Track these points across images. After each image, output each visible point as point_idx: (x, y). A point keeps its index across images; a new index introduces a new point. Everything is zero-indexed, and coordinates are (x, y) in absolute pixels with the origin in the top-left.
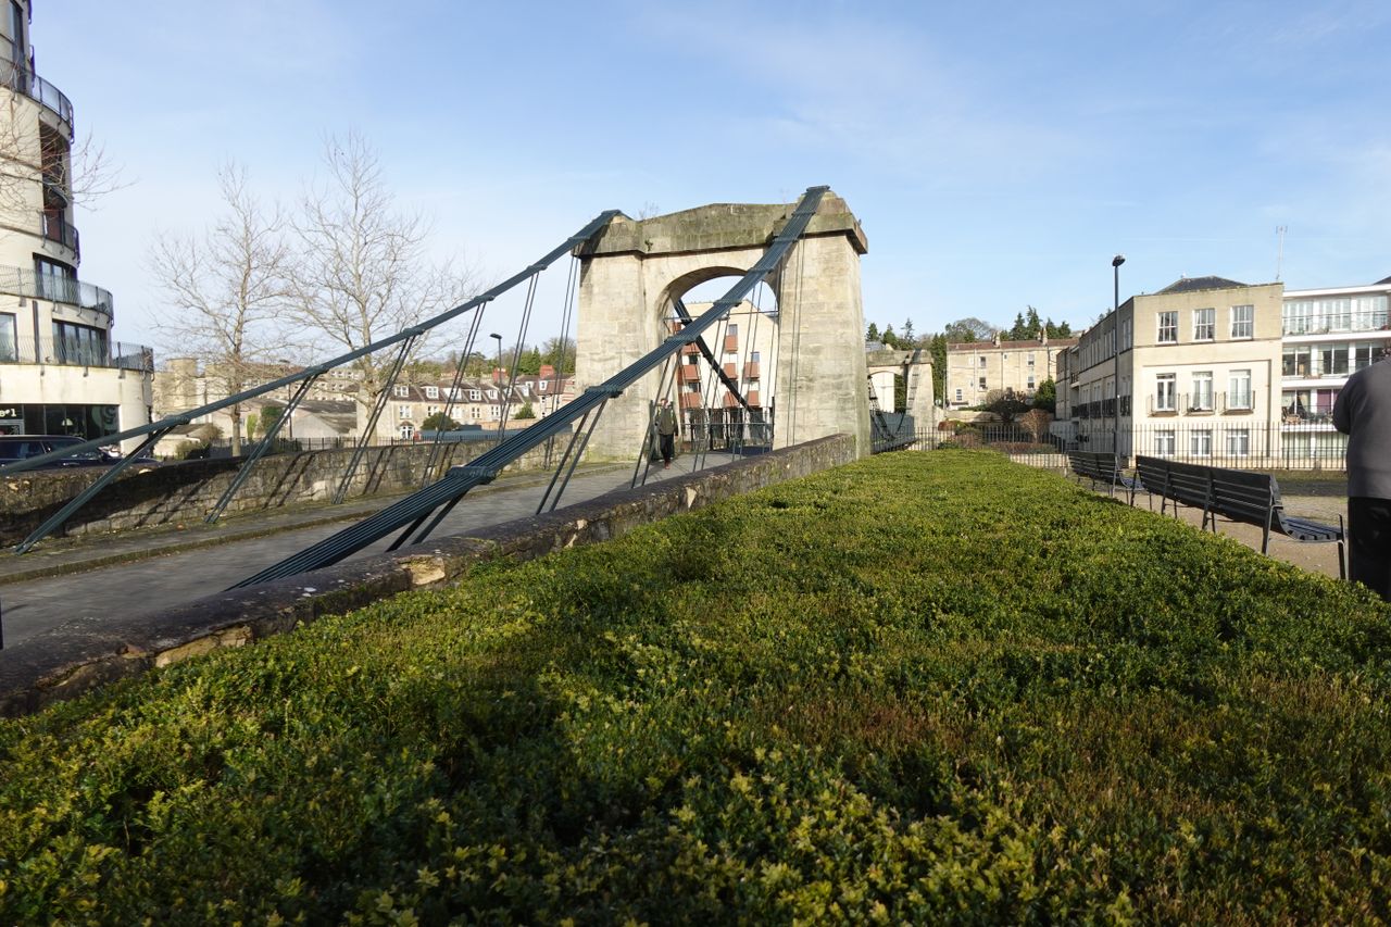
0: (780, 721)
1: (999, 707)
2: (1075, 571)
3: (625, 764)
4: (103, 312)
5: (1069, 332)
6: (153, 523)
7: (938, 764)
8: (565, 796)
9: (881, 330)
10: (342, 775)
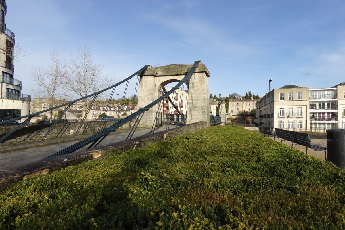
0: (186, 197)
1: (242, 194)
2: (261, 157)
3: (145, 209)
4: (19, 86)
5: (259, 97)
6: (28, 140)
7: (226, 210)
8: (128, 218)
9: (213, 95)
10: (69, 211)
